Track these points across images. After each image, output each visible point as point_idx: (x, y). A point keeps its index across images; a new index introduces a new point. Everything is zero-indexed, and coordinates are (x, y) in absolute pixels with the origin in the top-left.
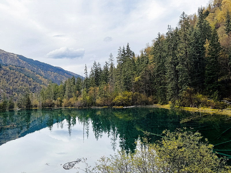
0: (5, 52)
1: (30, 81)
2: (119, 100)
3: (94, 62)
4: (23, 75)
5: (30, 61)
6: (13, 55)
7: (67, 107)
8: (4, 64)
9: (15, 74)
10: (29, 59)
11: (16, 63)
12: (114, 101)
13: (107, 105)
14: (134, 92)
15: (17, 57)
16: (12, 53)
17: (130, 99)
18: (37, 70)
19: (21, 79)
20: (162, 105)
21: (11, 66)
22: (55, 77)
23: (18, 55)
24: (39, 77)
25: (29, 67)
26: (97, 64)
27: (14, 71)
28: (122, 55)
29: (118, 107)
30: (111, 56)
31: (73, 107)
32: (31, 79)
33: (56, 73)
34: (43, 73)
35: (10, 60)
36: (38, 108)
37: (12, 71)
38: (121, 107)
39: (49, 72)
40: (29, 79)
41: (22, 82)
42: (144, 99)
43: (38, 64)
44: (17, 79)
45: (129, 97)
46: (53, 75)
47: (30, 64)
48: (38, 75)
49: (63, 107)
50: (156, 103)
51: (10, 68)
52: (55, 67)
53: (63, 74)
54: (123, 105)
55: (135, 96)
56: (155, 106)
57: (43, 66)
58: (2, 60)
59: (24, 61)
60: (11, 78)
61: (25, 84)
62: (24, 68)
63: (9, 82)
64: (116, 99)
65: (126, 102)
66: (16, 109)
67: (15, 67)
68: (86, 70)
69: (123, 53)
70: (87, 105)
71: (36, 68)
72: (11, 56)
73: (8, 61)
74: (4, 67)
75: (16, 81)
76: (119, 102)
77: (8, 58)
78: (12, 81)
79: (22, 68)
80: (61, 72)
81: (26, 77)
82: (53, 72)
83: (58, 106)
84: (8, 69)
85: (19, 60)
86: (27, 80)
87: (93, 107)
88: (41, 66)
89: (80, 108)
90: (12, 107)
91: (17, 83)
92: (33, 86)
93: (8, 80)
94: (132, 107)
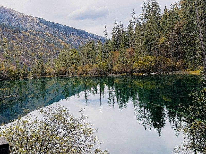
0: (24, 15)
1: (52, 47)
2: (139, 66)
3: (115, 22)
4: (43, 40)
5: (51, 24)
6: (32, 18)
7: (82, 74)
8: (24, 28)
9: (35, 40)
10: (49, 22)
11: (37, 27)
12: (133, 67)
13: (126, 72)
14: (158, 56)
15: (37, 20)
16: (31, 16)
17: (152, 64)
18: (59, 34)
19: (42, 44)
20: (193, 70)
21: (31, 30)
22: (78, 41)
23: (38, 19)
24: (61, 42)
25: (50, 31)
26: (119, 24)
27: (35, 36)
28: (147, 11)
29: (138, 74)
30: (134, 13)
31: (89, 75)
32: (53, 44)
33: (78, 37)
34: (65, 37)
35: (29, 23)
36: (52, 76)
37: (32, 36)
38: (141, 74)
39: (71, 36)
40: (50, 45)
41: (43, 48)
42: (170, 65)
43: (59, 27)
44: (38, 45)
45: (151, 62)
46: (75, 39)
47: (51, 28)
48: (59, 40)
49: (78, 75)
50: (185, 68)
51: (30, 33)
52: (78, 30)
53: (86, 37)
54: (144, 71)
55: (158, 61)
56: (183, 72)
57: (65, 29)
58: (22, 24)
59: (45, 25)
60: (32, 44)
61: (46, 49)
62: (45, 32)
63: (30, 48)
64: (136, 65)
65: (147, 68)
66: (31, 77)
67: (35, 32)
68: (105, 31)
69: (148, 9)
70: (103, 72)
71: (57, 32)
72: (31, 20)
73: (28, 26)
74: (23, 32)
75: (37, 47)
76: (139, 68)
77: (28, 21)
78: (33, 47)
79: (42, 32)
80: (84, 35)
81: (47, 42)
82: (75, 36)
83: (73, 74)
84: (28, 34)
85: (40, 23)
86: (48, 45)
87: (109, 75)
88: (63, 29)
89: (95, 76)
90: (26, 75)
91: (38, 49)
92: (55, 52)
93: (29, 46)
94: (155, 73)
